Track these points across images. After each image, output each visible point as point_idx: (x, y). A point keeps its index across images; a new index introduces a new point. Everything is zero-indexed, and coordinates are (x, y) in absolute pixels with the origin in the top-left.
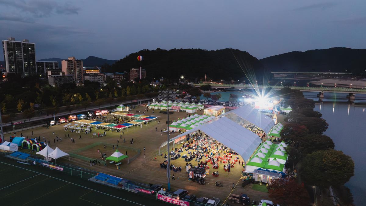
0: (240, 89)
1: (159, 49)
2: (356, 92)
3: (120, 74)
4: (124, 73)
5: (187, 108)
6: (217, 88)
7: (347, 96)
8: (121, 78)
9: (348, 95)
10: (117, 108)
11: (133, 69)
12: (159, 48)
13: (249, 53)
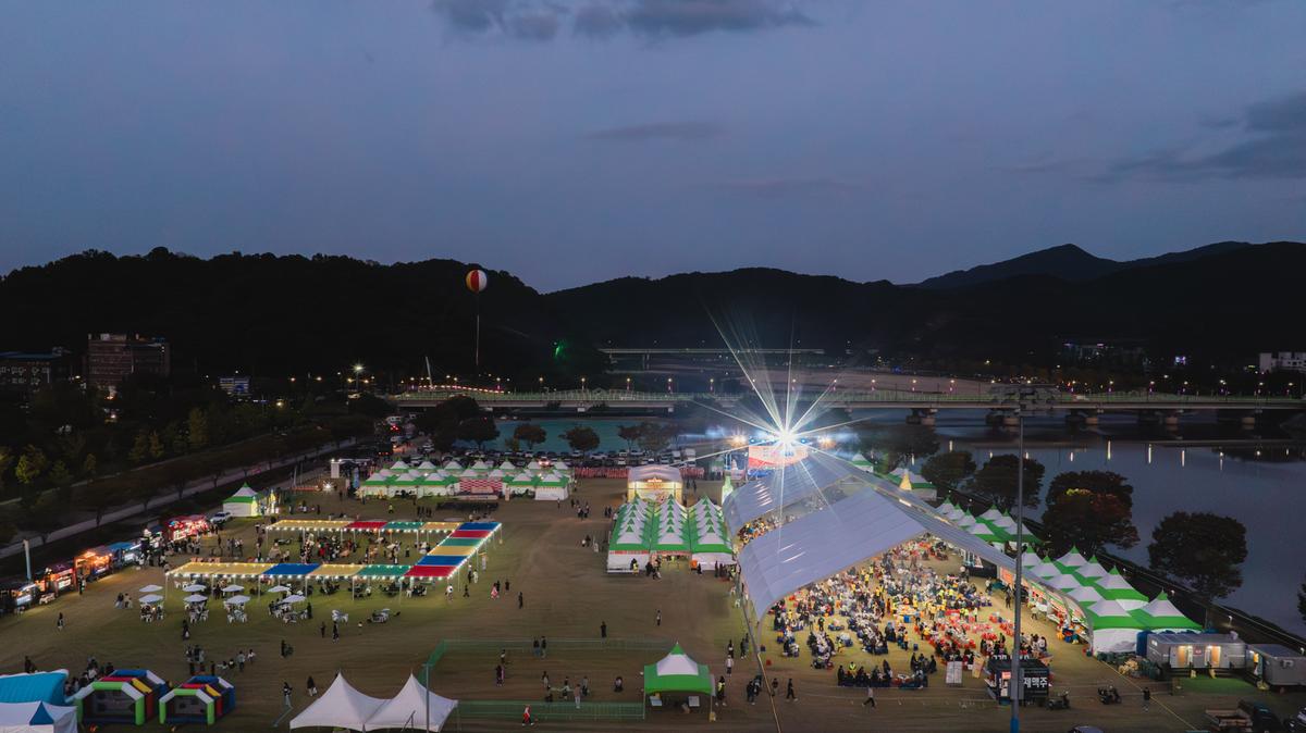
0: (579, 410)
1: (160, 253)
2: (938, 402)
3: (29, 360)
4: (54, 355)
5: (536, 482)
6: (491, 409)
7: (908, 417)
8: (42, 376)
9: (911, 413)
10: (225, 505)
11: (105, 337)
12: (163, 250)
13: (521, 280)
